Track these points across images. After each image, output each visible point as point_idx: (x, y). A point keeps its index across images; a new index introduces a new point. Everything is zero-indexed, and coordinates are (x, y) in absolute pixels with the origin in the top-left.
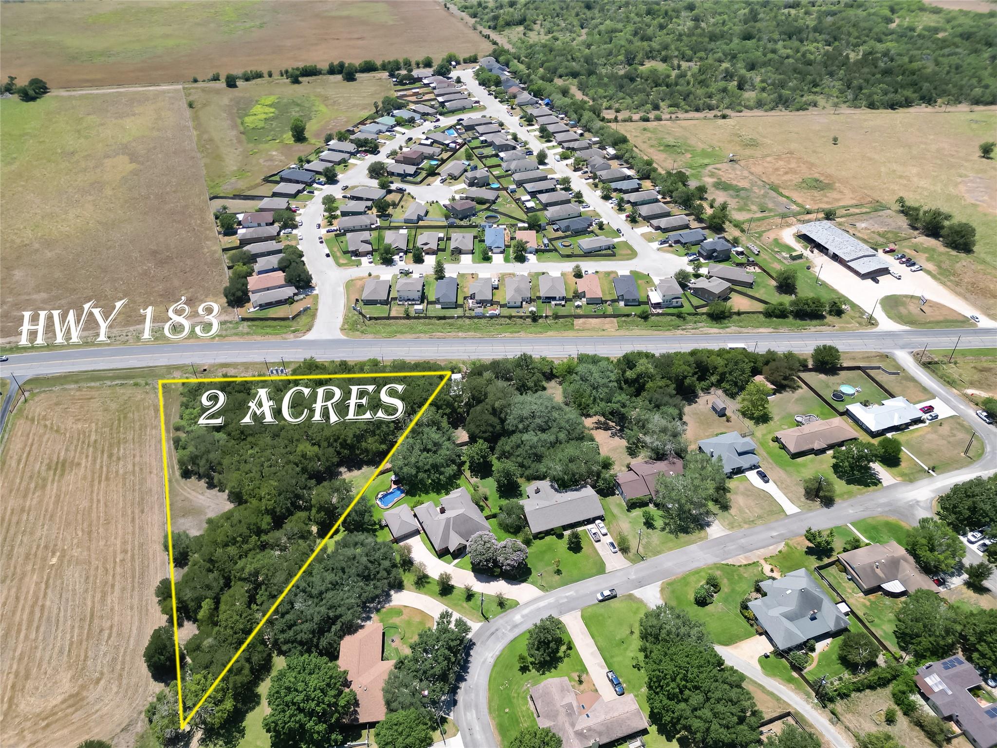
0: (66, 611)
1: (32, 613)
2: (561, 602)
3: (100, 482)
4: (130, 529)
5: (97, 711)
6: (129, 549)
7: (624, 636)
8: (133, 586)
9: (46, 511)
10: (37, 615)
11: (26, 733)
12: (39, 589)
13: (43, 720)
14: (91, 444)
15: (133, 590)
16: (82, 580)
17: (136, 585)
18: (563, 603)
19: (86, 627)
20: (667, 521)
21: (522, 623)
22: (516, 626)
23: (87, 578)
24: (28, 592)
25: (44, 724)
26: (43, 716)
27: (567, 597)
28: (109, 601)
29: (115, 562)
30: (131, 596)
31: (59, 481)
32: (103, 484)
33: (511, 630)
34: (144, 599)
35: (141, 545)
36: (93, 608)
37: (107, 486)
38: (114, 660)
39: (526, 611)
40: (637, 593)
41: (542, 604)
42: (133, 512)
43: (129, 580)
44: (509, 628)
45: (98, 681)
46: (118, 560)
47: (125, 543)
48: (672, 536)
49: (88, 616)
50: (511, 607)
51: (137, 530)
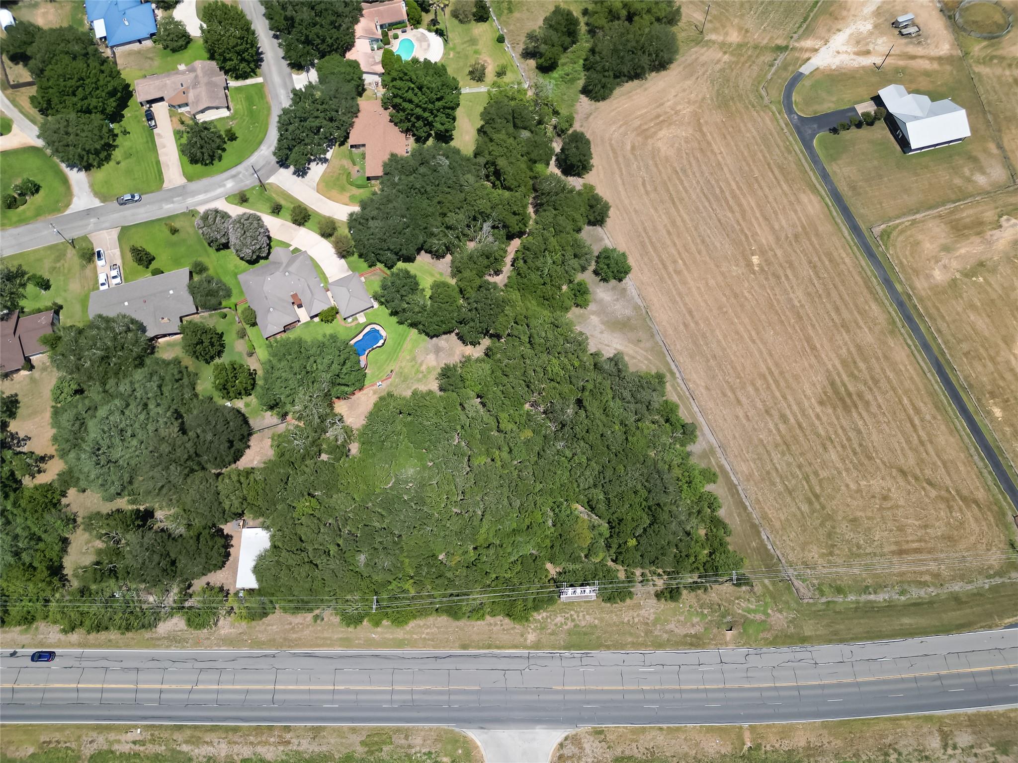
0: (705, 207)
1: (740, 205)
2: (180, 198)
3: (769, 369)
4: (687, 300)
5: (620, 127)
6: (675, 276)
7: (128, 161)
8: (647, 233)
9: (813, 326)
10: (731, 202)
11: (673, 112)
12: (749, 229)
13: (663, 121)
14: (828, 443)
15: (645, 229)
16: (707, 239)
17: (644, 235)
18: (178, 196)
19: (673, 193)
20: (21, 290)
21: (227, 179)
22: (234, 177)
23: (703, 242)
24: (760, 225)
25: (661, 118)
26: (666, 124)
27: (173, 202)
28: (664, 217)
29: (682, 259)
30: (643, 223)
31: (828, 371)
32: (763, 369)
33: (239, 173)
34: (627, 220)
35: (662, 279)
36: (678, 211)
37: (755, 365)
38: (628, 165)
39: (220, 191)
40: (97, 203)
41: (201, 197)
42: (697, 323)
43: (654, 240)
44: (241, 176)
45: (633, 148)
46: (680, 262)
47: (684, 283)
48: (24, 268)
49: (678, 203)
50: (234, 195)
51: (678, 299)
